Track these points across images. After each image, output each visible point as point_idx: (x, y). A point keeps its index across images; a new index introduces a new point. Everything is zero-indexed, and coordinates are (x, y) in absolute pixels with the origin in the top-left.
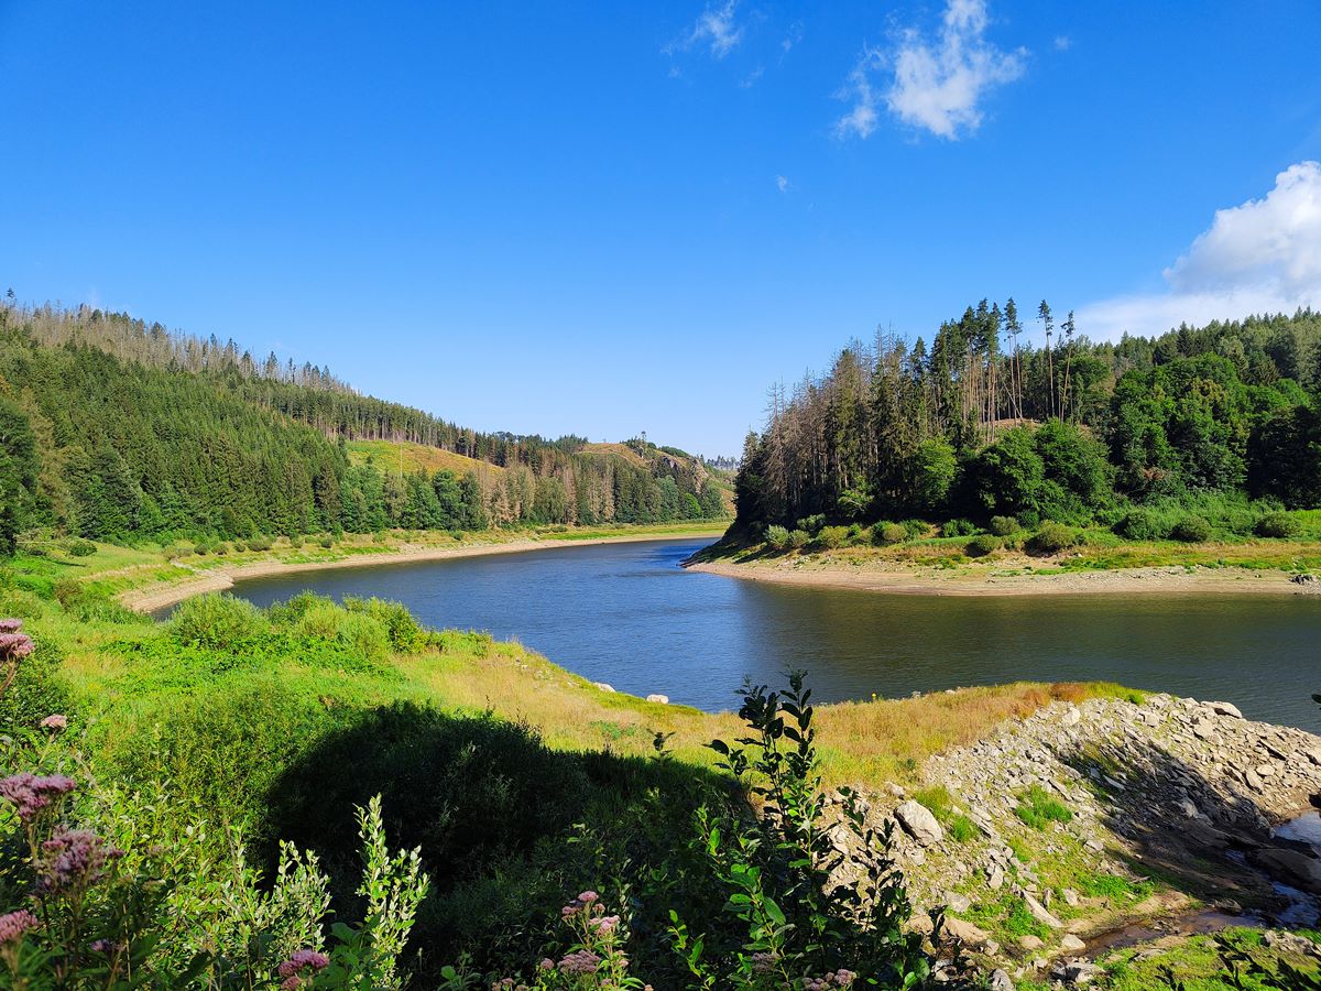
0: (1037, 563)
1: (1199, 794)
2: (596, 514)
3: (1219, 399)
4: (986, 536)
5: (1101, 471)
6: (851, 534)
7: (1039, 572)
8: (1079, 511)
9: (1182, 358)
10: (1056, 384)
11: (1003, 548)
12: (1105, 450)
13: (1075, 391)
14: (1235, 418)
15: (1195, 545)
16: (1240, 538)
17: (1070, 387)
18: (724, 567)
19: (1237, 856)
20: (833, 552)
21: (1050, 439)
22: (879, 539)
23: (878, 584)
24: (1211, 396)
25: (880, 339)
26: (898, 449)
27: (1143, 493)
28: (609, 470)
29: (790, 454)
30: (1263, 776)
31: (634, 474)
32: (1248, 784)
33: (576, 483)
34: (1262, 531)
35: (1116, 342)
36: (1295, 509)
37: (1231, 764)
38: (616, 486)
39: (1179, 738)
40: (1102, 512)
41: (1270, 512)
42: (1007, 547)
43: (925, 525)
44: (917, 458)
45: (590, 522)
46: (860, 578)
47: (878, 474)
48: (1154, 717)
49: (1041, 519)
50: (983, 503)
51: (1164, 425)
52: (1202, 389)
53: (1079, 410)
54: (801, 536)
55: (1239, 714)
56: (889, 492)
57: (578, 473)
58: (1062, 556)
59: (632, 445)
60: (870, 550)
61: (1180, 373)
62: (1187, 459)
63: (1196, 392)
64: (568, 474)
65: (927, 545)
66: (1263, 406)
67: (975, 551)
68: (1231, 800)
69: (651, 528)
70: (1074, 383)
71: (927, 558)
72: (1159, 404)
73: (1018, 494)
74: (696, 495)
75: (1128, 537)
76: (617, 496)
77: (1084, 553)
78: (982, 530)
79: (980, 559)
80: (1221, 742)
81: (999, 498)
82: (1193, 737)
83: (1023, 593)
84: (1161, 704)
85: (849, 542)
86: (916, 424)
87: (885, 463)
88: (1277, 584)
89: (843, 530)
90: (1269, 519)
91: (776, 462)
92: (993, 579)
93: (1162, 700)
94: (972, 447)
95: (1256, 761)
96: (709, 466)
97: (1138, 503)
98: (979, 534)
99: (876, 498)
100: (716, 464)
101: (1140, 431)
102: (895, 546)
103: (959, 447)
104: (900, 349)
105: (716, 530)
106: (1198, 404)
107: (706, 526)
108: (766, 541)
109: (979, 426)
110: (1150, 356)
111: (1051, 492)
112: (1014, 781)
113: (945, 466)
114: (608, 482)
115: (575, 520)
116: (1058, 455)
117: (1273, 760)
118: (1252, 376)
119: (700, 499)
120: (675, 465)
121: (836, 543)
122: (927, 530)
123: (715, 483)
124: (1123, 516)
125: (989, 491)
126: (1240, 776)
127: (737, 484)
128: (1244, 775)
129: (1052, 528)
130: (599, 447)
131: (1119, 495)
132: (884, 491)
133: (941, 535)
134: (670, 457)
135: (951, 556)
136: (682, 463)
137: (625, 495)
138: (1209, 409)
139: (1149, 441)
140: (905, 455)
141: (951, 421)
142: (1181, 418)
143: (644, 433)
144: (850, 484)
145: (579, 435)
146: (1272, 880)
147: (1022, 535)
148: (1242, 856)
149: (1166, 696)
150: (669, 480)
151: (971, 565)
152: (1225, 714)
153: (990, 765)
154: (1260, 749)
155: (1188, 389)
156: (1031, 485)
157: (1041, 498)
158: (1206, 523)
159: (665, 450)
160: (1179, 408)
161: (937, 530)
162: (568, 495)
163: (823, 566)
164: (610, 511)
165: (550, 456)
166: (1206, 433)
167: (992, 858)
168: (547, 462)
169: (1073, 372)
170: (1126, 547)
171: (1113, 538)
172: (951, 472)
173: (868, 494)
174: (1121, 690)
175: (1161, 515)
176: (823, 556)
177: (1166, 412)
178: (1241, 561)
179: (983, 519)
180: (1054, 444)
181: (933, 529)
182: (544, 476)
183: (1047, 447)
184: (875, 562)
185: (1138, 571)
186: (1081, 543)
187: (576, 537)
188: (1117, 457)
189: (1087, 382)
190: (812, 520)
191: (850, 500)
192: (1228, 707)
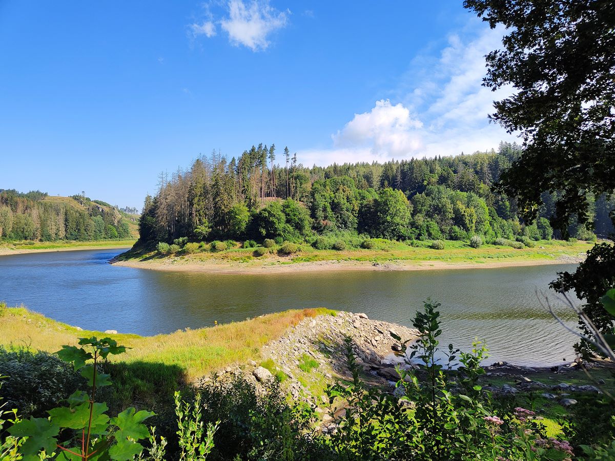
0: (283, 259)
1: (358, 350)
2: (54, 235)
3: (349, 194)
4: (262, 247)
5: (308, 221)
6: (200, 247)
7: (283, 263)
8: (298, 238)
9: (336, 177)
10: (289, 184)
11: (268, 253)
12: (309, 212)
13: (296, 187)
14: (354, 202)
15: (341, 251)
16: (356, 249)
17: (295, 185)
18: (134, 263)
19: (374, 373)
20: (192, 255)
21: (288, 206)
22: (214, 249)
23: (213, 270)
24: (346, 193)
25: (214, 156)
26: (223, 208)
27: (322, 231)
28: (62, 211)
29: (170, 207)
30: (377, 341)
31: (78, 214)
32: (372, 344)
33: (40, 218)
34: (363, 246)
35: (311, 168)
36: (373, 238)
37: (366, 337)
38: (66, 220)
39: (349, 329)
40: (307, 238)
41: (365, 239)
42: (270, 253)
43: (235, 243)
44: (232, 212)
45: (49, 238)
46: (205, 267)
47: (214, 218)
48: (340, 321)
49: (284, 240)
50: (261, 233)
51: (330, 203)
52: (343, 189)
53: (298, 195)
54: (175, 247)
55: (367, 317)
56: (218, 227)
57: (41, 212)
58: (292, 256)
59: (76, 198)
60: (210, 254)
61: (336, 183)
62: (338, 217)
63: (341, 191)
64: (35, 212)
65: (236, 252)
66: (363, 198)
67: (257, 254)
68: (368, 351)
69: (88, 243)
70: (296, 184)
71: (236, 258)
72: (328, 195)
73: (276, 230)
74: (115, 226)
75: (317, 248)
76: (67, 226)
77: (301, 255)
78: (260, 245)
79: (259, 258)
80: (363, 329)
81: (267, 231)
82: (353, 328)
83: (277, 272)
84: (341, 315)
85: (199, 250)
86: (231, 196)
87: (217, 214)
88: (368, 267)
89: (196, 245)
90: (365, 241)
91: (162, 211)
92: (265, 266)
93: (342, 313)
94: (256, 209)
95: (375, 335)
96: (121, 211)
97: (321, 234)
98: (259, 246)
99: (213, 230)
100: (125, 211)
101: (321, 206)
102: (221, 252)
103: (250, 208)
104: (224, 162)
105: (128, 244)
106: (342, 196)
107: (120, 242)
108: (157, 250)
109: (258, 199)
110: (324, 175)
111: (288, 229)
112: (296, 353)
113: (244, 217)
114: (61, 218)
115: (39, 238)
116: (291, 214)
117: (379, 334)
118: (360, 187)
119: (117, 228)
120: (102, 210)
121: (193, 251)
122: (236, 245)
123: (125, 221)
124: (315, 239)
125: (264, 228)
126: (370, 341)
127: (140, 221)
128: (371, 341)
129: (288, 245)
130: (55, 198)
131: (313, 231)
132: (216, 227)
133: (242, 247)
134: (99, 206)
135: (246, 257)
136: (106, 209)
137: (72, 225)
138: (345, 198)
139: (325, 210)
140: (226, 210)
141: (247, 197)
142: (336, 201)
143: (83, 192)
144: (200, 223)
145: (43, 191)
146: (387, 380)
147: (276, 247)
148: (376, 372)
149: (343, 312)
150: (99, 218)
151: (255, 260)
152: (363, 317)
153: (287, 347)
154: (375, 330)
155: (338, 189)
156: (281, 226)
157: (284, 231)
158: (345, 243)
159: (96, 202)
160: (335, 197)
161: (240, 245)
162: (35, 224)
163: (186, 262)
164: (62, 233)
165: (23, 202)
166: (344, 207)
167: (293, 387)
168: (20, 205)
169: (296, 179)
170: (316, 252)
171: (311, 248)
172: (247, 220)
173: (209, 228)
174: (328, 310)
175: (328, 239)
176: (186, 257)
177: (331, 198)
178: (356, 258)
179: (260, 240)
180: (290, 209)
181: (238, 244)
182: (19, 213)
183: (287, 210)
184: (212, 260)
185: (320, 262)
186: (300, 250)
187: (39, 247)
188: (313, 215)
189: (301, 184)
190: (181, 239)
191: (200, 231)
192: (364, 315)
